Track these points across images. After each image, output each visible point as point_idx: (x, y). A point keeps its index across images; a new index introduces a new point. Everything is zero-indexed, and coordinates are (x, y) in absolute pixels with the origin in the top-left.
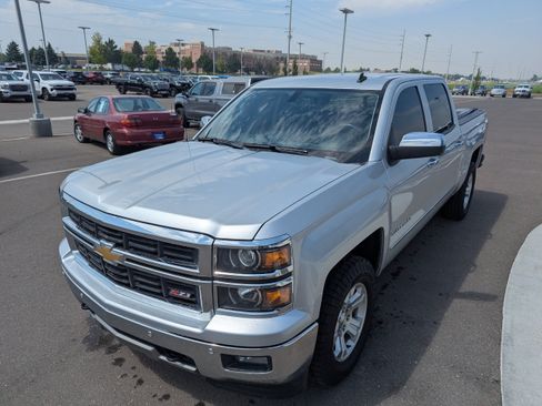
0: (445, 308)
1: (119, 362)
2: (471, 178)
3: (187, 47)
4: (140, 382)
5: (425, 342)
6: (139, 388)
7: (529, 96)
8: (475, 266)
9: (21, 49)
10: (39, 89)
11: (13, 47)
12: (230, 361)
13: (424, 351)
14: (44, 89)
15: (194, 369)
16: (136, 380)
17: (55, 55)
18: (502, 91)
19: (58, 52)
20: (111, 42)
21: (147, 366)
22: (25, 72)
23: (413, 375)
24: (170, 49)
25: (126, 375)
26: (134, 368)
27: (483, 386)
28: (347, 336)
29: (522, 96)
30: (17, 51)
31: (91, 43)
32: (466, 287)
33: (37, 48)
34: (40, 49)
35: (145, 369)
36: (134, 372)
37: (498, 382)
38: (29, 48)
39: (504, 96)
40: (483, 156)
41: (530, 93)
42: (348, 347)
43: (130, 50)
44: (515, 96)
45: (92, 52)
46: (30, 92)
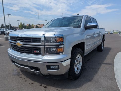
0: (100, 66)
1: (21, 77)
2: (103, 42)
3: (40, 25)
4: (26, 81)
5: (96, 72)
6: (26, 82)
7: (113, 34)
8: (106, 59)
9: (4, 25)
10: (7, 32)
11: (2, 25)
12: (49, 67)
13: (96, 74)
14: (8, 32)
15: (40, 72)
16: (25, 81)
17: (11, 27)
18: (107, 33)
19: (12, 26)
20: (24, 24)
21: (28, 78)
22: (4, 29)
23: (94, 78)
24: (37, 25)
25: (22, 80)
26: (24, 78)
27: (111, 80)
28: (78, 69)
29: (112, 34)
30: (3, 26)
31: (19, 24)
32: (104, 62)
33: (7, 25)
34: (8, 25)
35: (27, 79)
36: (24, 79)
37: (115, 79)
38: (6, 25)
39: (108, 34)
40: (105, 38)
41: (113, 33)
42: (78, 71)
43: (28, 26)
44: (110, 34)
45: (20, 26)
46: (5, 33)
